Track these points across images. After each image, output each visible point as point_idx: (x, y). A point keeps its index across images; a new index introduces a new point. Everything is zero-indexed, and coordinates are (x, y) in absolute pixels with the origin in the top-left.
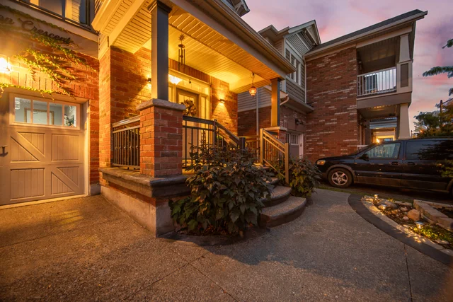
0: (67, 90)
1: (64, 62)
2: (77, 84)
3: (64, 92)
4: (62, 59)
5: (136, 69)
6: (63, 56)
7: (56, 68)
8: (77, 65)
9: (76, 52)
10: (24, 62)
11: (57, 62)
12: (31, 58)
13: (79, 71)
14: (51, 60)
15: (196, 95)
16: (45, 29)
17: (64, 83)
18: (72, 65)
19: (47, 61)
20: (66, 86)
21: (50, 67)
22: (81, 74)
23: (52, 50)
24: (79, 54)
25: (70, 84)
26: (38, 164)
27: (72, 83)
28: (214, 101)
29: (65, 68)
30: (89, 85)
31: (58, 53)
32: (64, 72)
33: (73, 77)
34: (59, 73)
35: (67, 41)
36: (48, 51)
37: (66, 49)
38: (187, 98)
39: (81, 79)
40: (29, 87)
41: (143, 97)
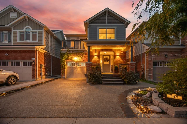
3: (83, 61)
5: (92, 54)
6: (83, 54)
8: (85, 55)
10: (78, 57)
11: (82, 56)
15: (109, 56)
16: (80, 51)
18: (84, 56)
21: (81, 57)
25: (84, 59)
26: (80, 72)
28: (115, 56)
32: (83, 57)
35: (83, 52)
36: (81, 55)
38: (106, 57)
39: (85, 58)
40: (79, 61)
41: (93, 59)
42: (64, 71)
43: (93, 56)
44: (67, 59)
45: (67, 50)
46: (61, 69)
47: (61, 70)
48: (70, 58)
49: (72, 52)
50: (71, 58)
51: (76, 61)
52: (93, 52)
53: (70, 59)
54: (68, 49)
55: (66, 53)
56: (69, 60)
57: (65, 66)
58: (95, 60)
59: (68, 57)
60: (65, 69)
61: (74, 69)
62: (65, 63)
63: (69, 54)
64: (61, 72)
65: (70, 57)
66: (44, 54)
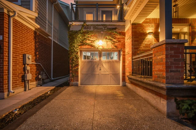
0: (116, 46)
1: (114, 37)
2: (118, 43)
3: (115, 48)
4: (114, 36)
6: (114, 34)
7: (112, 39)
8: (118, 36)
9: (118, 31)
10: (105, 40)
11: (112, 37)
12: (106, 38)
13: (119, 38)
14: (111, 37)
15: (178, 34)
16: (110, 27)
17: (114, 44)
19: (110, 38)
20: (115, 45)
21: (111, 40)
22: (119, 39)
23: (111, 34)
24: (119, 32)
25: (116, 44)
27: (117, 43)
28: (193, 35)
29: (115, 39)
30: (122, 43)
31: (113, 34)
32: (115, 40)
33: (117, 41)
34: (113, 41)
35: (115, 29)
36: (110, 35)
37: (115, 32)
39: (119, 41)
40: (106, 48)
41: (145, 42)
42: (77, 71)
43: (145, 35)
44: (83, 44)
45: (83, 26)
46: (70, 66)
47: (71, 68)
48: (88, 42)
49: (92, 29)
50: (90, 42)
51: (101, 48)
52: (145, 25)
53: (89, 45)
54: (84, 22)
55: (80, 30)
56: (86, 47)
57: (77, 58)
58: (149, 43)
59: (85, 39)
60: (77, 65)
61: (96, 66)
62: (77, 53)
63: (87, 32)
64: (71, 72)
65: (89, 40)
66: (35, 33)
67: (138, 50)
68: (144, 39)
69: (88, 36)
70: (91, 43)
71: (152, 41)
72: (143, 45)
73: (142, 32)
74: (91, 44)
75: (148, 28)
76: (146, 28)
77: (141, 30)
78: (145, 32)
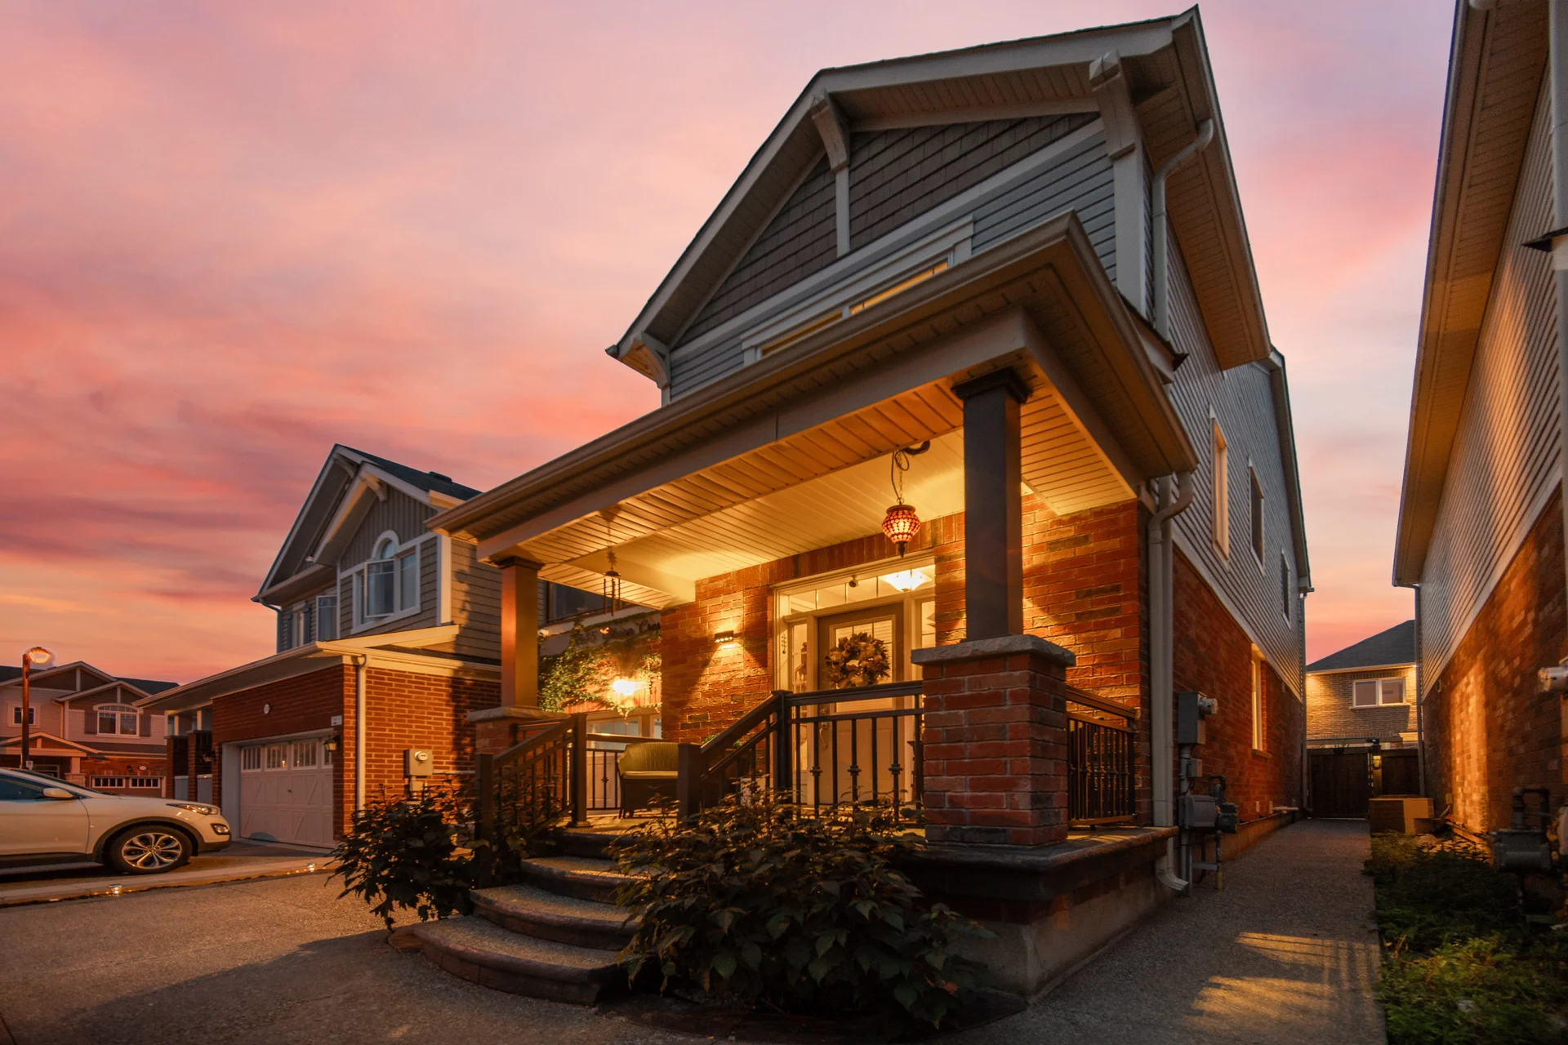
5: (699, 627)
15: (896, 609)
41: (711, 676)
43: (707, 645)
45: (575, 634)
48: (591, 689)
49: (600, 641)
50: (596, 688)
51: (630, 705)
52: (709, 604)
53: (590, 700)
54: (577, 622)
55: (564, 653)
56: (586, 707)
58: (723, 678)
59: (578, 680)
63: (584, 656)
65: (591, 681)
66: (455, 680)
67: (683, 712)
68: (706, 663)
69: (589, 669)
70: (600, 691)
71: (735, 667)
72: (700, 688)
73: (697, 635)
74: (597, 695)
75: (723, 615)
76: (715, 617)
77: (693, 628)
78: (707, 634)
